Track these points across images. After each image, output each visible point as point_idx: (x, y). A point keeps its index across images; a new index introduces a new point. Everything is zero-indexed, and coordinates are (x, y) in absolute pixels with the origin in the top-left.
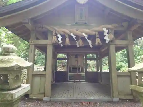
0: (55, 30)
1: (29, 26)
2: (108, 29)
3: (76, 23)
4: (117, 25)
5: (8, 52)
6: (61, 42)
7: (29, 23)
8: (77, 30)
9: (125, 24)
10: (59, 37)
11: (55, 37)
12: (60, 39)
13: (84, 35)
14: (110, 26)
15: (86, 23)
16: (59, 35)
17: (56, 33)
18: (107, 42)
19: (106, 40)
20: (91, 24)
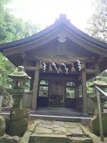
0: (42, 60)
1: (24, 56)
2: (80, 60)
3: (58, 55)
4: (87, 58)
5: (21, 70)
6: (45, 68)
7: (24, 55)
8: (58, 60)
9: (93, 58)
10: (44, 65)
11: (41, 65)
12: (45, 66)
13: (63, 64)
14: (82, 59)
15: (64, 56)
16: (44, 64)
17: (42, 62)
18: (80, 70)
19: (79, 69)
20: (68, 57)
